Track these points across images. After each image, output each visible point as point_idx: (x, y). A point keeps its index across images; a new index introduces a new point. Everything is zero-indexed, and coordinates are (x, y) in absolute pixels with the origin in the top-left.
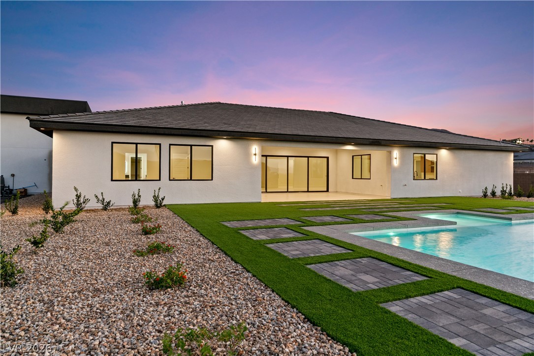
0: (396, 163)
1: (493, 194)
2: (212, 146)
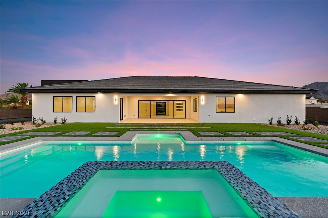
0: (203, 103)
1: (279, 122)
2: (95, 97)
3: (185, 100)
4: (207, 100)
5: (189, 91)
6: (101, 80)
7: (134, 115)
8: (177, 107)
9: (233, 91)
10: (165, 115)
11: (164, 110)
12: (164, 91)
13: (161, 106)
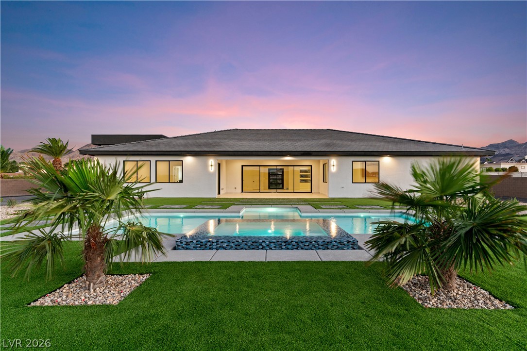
2: (182, 161)
3: (311, 166)
4: (339, 166)
5: (314, 153)
6: (187, 136)
7: (235, 188)
8: (302, 176)
9: (375, 153)
10: (282, 188)
11: (280, 182)
12: (280, 153)
13: (277, 175)
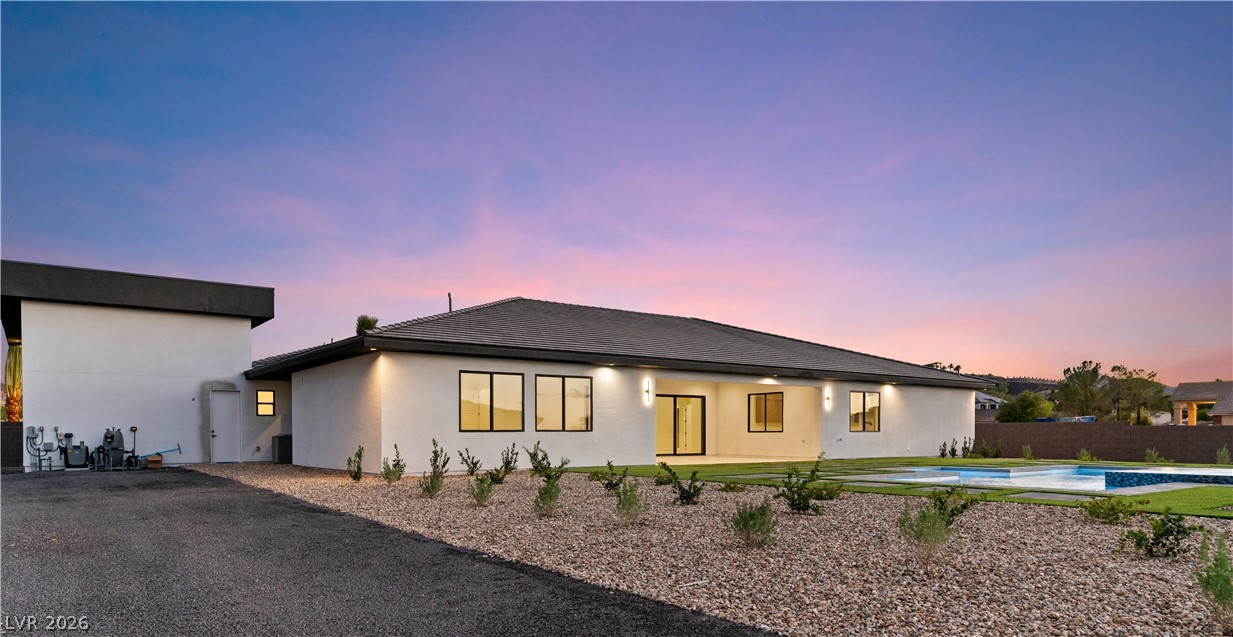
0: (827, 406)
1: (953, 452)
